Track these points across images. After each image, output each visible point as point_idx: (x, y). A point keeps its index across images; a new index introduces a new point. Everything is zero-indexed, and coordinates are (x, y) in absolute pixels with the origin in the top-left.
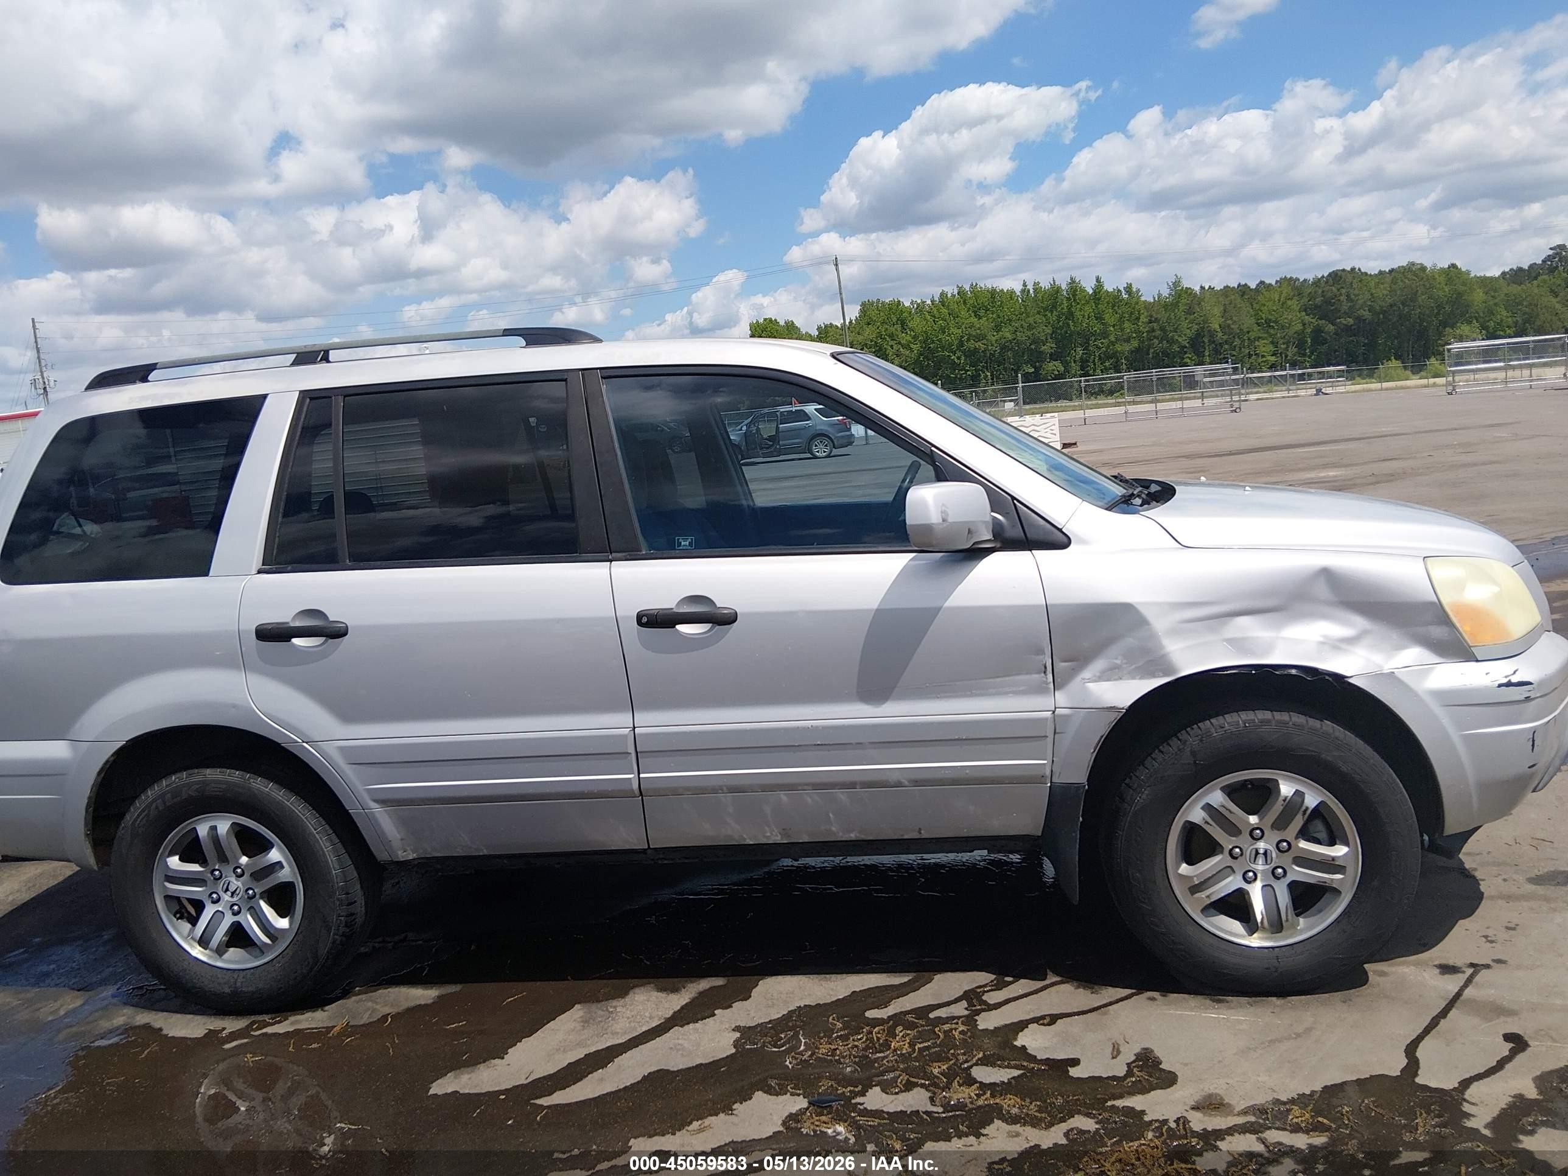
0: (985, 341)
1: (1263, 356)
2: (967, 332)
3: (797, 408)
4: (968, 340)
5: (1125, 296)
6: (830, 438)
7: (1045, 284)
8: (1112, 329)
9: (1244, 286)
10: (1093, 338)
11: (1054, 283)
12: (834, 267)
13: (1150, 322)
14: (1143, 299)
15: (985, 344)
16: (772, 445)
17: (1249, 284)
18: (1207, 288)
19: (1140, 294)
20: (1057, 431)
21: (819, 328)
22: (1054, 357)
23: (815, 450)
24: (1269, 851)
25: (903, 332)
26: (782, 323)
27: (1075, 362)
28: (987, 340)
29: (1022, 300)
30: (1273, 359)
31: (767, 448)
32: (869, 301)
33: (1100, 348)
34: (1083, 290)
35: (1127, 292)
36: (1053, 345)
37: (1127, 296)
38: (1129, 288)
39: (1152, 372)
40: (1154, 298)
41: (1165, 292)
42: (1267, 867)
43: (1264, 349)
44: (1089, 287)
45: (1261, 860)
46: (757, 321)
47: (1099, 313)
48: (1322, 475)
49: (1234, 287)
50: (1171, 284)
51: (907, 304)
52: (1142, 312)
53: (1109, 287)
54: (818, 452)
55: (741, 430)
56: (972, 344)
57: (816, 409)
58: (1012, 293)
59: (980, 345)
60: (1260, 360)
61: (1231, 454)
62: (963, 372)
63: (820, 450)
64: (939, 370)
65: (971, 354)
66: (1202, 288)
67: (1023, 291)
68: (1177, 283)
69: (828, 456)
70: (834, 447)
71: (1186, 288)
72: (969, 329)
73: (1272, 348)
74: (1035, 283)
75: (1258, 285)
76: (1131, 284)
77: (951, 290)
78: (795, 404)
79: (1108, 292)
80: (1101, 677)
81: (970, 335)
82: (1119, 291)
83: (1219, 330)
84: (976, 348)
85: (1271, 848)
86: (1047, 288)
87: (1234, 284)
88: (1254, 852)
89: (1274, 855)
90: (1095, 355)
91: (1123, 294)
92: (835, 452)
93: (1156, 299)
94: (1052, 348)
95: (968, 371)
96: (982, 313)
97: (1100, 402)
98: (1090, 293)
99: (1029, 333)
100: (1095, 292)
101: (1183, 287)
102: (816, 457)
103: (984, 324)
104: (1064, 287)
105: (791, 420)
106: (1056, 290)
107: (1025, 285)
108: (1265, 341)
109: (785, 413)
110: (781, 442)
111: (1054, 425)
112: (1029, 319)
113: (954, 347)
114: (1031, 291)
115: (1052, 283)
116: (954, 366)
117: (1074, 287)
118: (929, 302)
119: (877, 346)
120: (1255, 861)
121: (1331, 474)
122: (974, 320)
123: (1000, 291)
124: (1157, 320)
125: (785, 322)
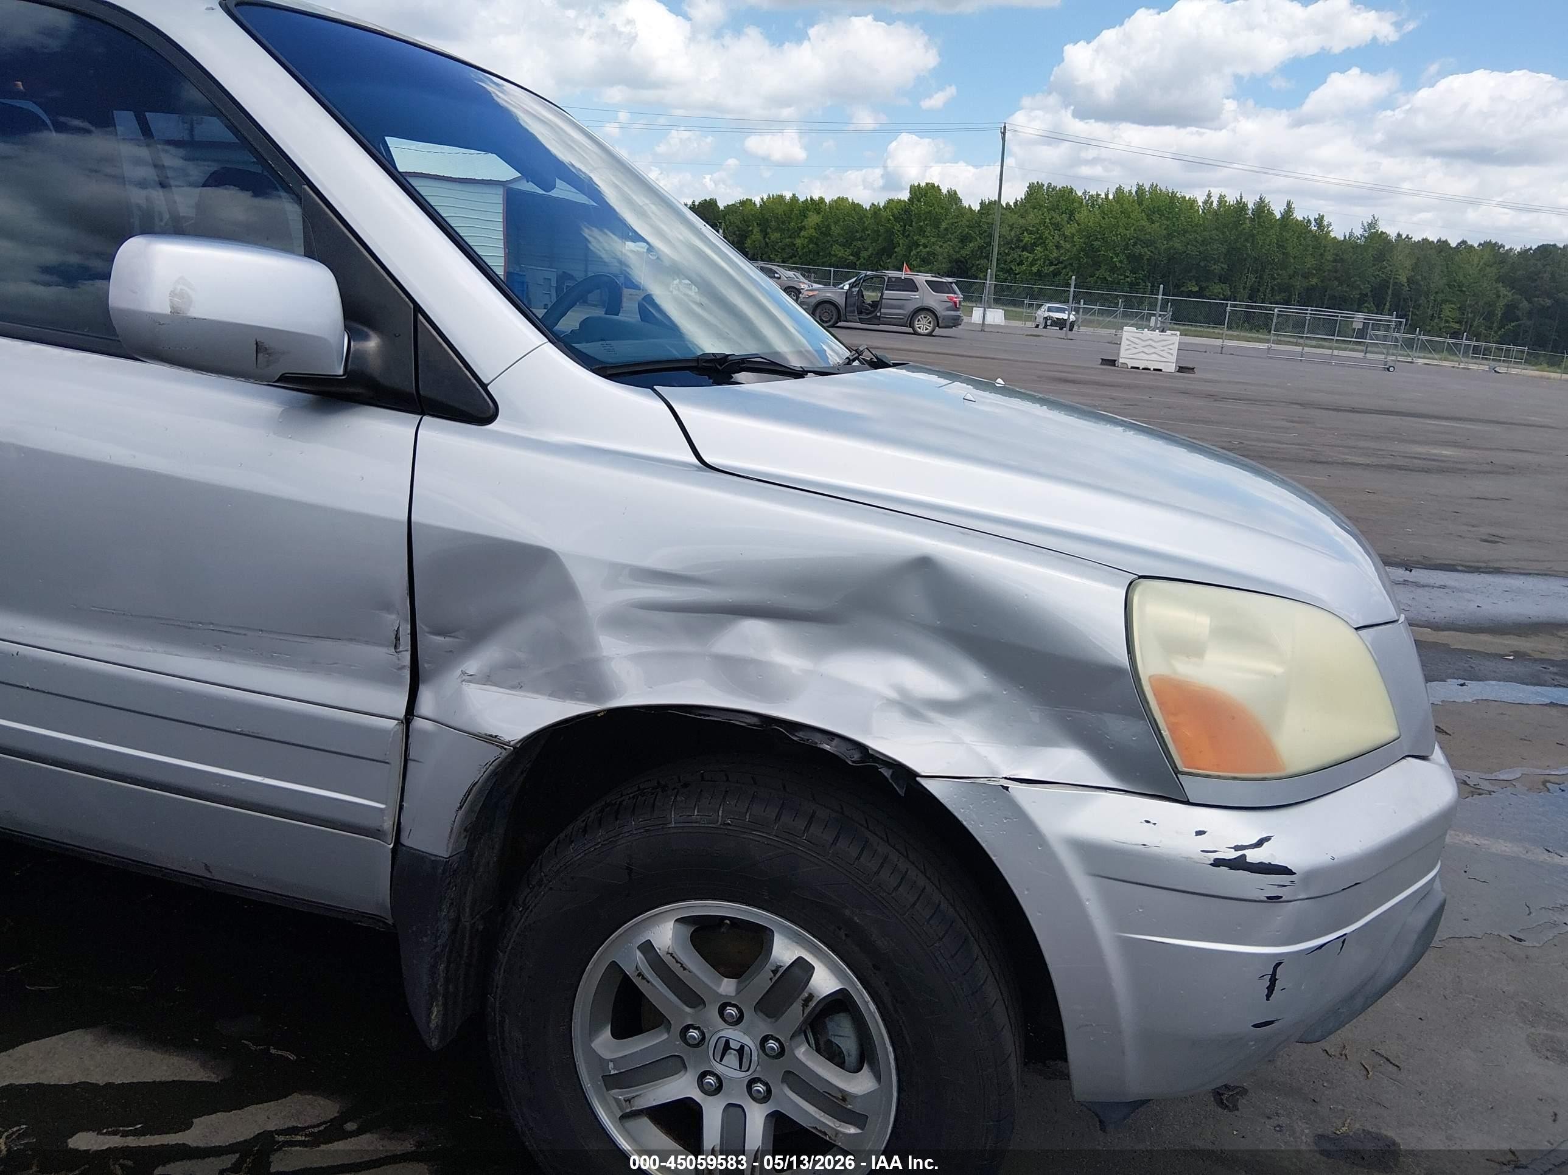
0: (1152, 248)
1: (1447, 321)
2: (1135, 235)
3: (907, 276)
4: (1135, 244)
5: (1314, 228)
6: (936, 316)
7: (1231, 199)
8: (1292, 261)
9: (1444, 242)
10: (1270, 267)
11: (1241, 199)
12: (1000, 136)
13: (1335, 261)
14: (1332, 235)
15: (1152, 252)
16: (873, 312)
17: (1449, 242)
18: (1404, 237)
19: (1330, 229)
20: (1175, 352)
21: (982, 203)
22: (1223, 279)
23: (917, 325)
24: (746, 1048)
25: (1068, 223)
26: (944, 191)
27: (1244, 288)
28: (1156, 248)
29: (1203, 212)
30: (1457, 326)
31: (867, 314)
32: (1038, 183)
33: (1274, 279)
34: (1271, 213)
35: (1317, 224)
36: (1225, 266)
37: (1316, 228)
38: (1319, 221)
39: (1307, 310)
40: (1345, 236)
41: (1358, 232)
42: (743, 1074)
43: (1449, 314)
44: (1278, 210)
45: (732, 1059)
46: (919, 185)
47: (1282, 242)
48: (1435, 451)
49: (1433, 242)
50: (1365, 224)
51: (1080, 194)
52: (1328, 248)
53: (1299, 215)
54: (919, 328)
55: (842, 288)
56: (1138, 250)
57: (926, 281)
58: (1192, 202)
59: (1147, 253)
60: (1442, 325)
61: (1353, 410)
62: (1123, 277)
63: (923, 325)
64: (1098, 270)
65: (1133, 258)
66: (1399, 235)
67: (1205, 203)
68: (1372, 225)
69: (930, 335)
70: (938, 326)
71: (1382, 232)
72: (1138, 232)
73: (1457, 314)
74: (1221, 195)
75: (1459, 244)
76: (1323, 216)
77: (1130, 186)
78: (906, 271)
79: (1297, 220)
80: (488, 679)
81: (1137, 239)
82: (1309, 221)
83: (1406, 285)
84: (1140, 254)
85: (750, 1043)
86: (1231, 203)
87: (1433, 238)
88: (721, 1046)
89: (755, 1058)
90: (1267, 285)
91: (1312, 225)
92: (938, 331)
93: (1347, 237)
94: (1222, 268)
95: (1128, 277)
96: (1156, 217)
97: (1260, 336)
98: (1278, 218)
99: (1201, 249)
100: (1283, 217)
101: (1378, 230)
102: (915, 333)
103: (1156, 229)
104: (1250, 206)
105: (898, 288)
106: (1241, 207)
107: (1209, 196)
108: (1453, 306)
109: (894, 280)
110: (882, 310)
111: (1173, 344)
112: (1205, 233)
113: (1118, 249)
114: (1215, 204)
115: (1239, 199)
116: (1113, 269)
117: (1261, 208)
118: (1103, 196)
119: (1038, 233)
120: (721, 1060)
121: (1444, 452)
122: (1145, 223)
123: (1182, 197)
124: (1342, 260)
125: (948, 191)
